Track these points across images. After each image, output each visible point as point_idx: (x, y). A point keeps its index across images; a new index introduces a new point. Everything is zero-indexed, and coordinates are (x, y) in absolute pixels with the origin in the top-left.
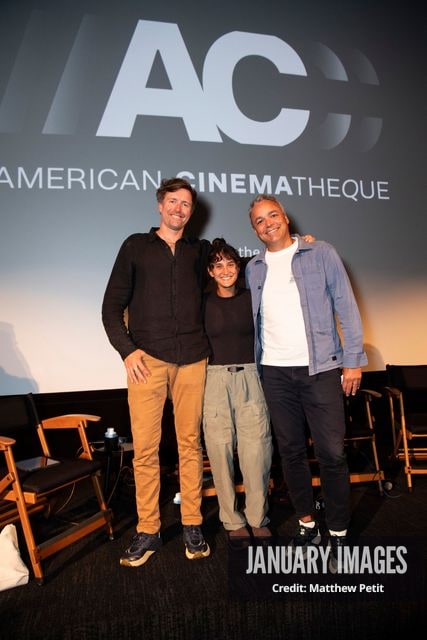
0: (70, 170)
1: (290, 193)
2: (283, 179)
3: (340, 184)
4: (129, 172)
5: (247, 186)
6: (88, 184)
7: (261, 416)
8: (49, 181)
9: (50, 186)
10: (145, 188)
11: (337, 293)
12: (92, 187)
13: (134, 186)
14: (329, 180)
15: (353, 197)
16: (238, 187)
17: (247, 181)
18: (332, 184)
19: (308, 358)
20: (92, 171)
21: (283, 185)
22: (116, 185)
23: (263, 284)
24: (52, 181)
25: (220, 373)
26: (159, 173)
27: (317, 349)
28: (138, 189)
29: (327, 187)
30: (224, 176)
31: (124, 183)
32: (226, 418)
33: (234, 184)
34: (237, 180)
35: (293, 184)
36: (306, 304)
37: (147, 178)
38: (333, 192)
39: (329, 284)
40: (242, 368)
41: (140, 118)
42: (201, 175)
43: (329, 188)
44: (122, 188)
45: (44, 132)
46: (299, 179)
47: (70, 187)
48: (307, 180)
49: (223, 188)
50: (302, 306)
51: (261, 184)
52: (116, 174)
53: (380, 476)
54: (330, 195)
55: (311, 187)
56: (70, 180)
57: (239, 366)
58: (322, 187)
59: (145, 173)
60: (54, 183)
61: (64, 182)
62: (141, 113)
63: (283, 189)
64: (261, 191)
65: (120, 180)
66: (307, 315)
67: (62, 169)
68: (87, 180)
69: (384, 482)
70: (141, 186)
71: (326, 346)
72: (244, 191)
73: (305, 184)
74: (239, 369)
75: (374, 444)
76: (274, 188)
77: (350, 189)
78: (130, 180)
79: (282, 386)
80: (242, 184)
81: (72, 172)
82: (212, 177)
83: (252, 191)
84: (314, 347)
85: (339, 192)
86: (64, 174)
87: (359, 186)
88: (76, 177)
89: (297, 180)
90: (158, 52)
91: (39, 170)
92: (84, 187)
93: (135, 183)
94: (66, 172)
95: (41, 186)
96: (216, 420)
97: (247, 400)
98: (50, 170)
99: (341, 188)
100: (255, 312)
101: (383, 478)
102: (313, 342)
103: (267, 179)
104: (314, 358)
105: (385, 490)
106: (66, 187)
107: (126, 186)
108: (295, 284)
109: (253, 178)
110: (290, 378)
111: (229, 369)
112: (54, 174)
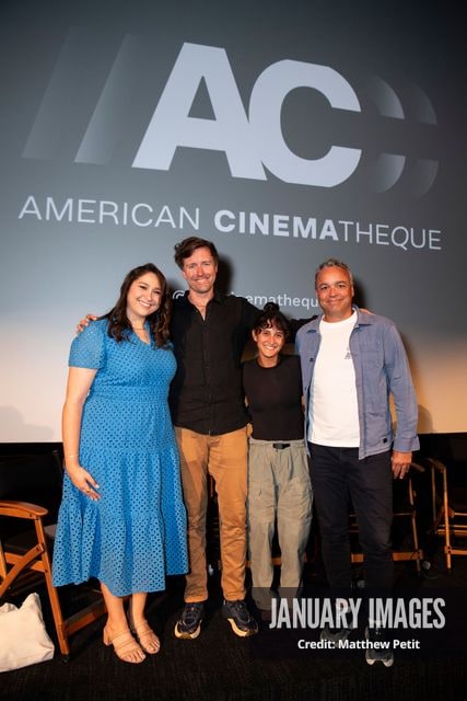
0: (102, 203)
1: (336, 238)
2: (329, 223)
3: (389, 231)
4: (166, 208)
5: (290, 229)
6: (121, 219)
7: (304, 495)
8: (80, 215)
9: (80, 220)
10: (181, 226)
11: (395, 374)
12: (125, 223)
13: (170, 223)
14: (378, 226)
15: (402, 245)
16: (281, 229)
17: (290, 223)
18: (381, 230)
19: (359, 440)
20: (126, 204)
21: (329, 230)
22: (151, 221)
23: (315, 357)
24: (83, 214)
25: (264, 449)
26: (197, 210)
27: (368, 431)
28: (174, 226)
29: (375, 234)
30: (266, 217)
31: (160, 220)
32: (270, 495)
33: (277, 225)
34: (281, 222)
35: (339, 229)
36: (362, 383)
37: (184, 215)
38: (381, 239)
39: (387, 363)
40: (288, 445)
41: (179, 149)
42: (242, 215)
43: (378, 234)
44: (157, 225)
45: (76, 161)
46: (346, 223)
47: (101, 221)
48: (355, 225)
49: (265, 230)
50: (357, 386)
51: (305, 228)
52: (151, 210)
53: (418, 556)
54: (378, 242)
55: (358, 233)
56: (102, 213)
57: (286, 442)
58: (370, 233)
59: (183, 210)
60: (85, 216)
61: (95, 216)
62: (182, 145)
63: (329, 234)
64: (305, 234)
65: (155, 216)
66: (361, 396)
67: (93, 202)
68: (120, 214)
69: (421, 562)
70: (177, 224)
71: (378, 428)
72: (286, 234)
73: (352, 229)
74: (284, 446)
75: (414, 521)
76: (319, 232)
77: (400, 236)
78: (165, 216)
79: (330, 466)
80: (285, 226)
81: (105, 205)
82: (254, 217)
83: (296, 234)
84: (365, 429)
85: (388, 239)
86: (96, 207)
87: (410, 234)
88: (109, 210)
89: (343, 225)
90: (203, 79)
91: (70, 202)
92: (117, 222)
93: (171, 220)
94: (98, 204)
95: (70, 219)
96: (259, 498)
97: (291, 478)
98: (81, 201)
99: (390, 236)
100: (305, 385)
101: (421, 558)
102: (365, 423)
103: (312, 222)
104: (365, 440)
105: (423, 569)
106: (97, 220)
107: (161, 223)
108: (351, 361)
109: (297, 221)
110: (338, 459)
111: (274, 446)
112: (85, 206)
